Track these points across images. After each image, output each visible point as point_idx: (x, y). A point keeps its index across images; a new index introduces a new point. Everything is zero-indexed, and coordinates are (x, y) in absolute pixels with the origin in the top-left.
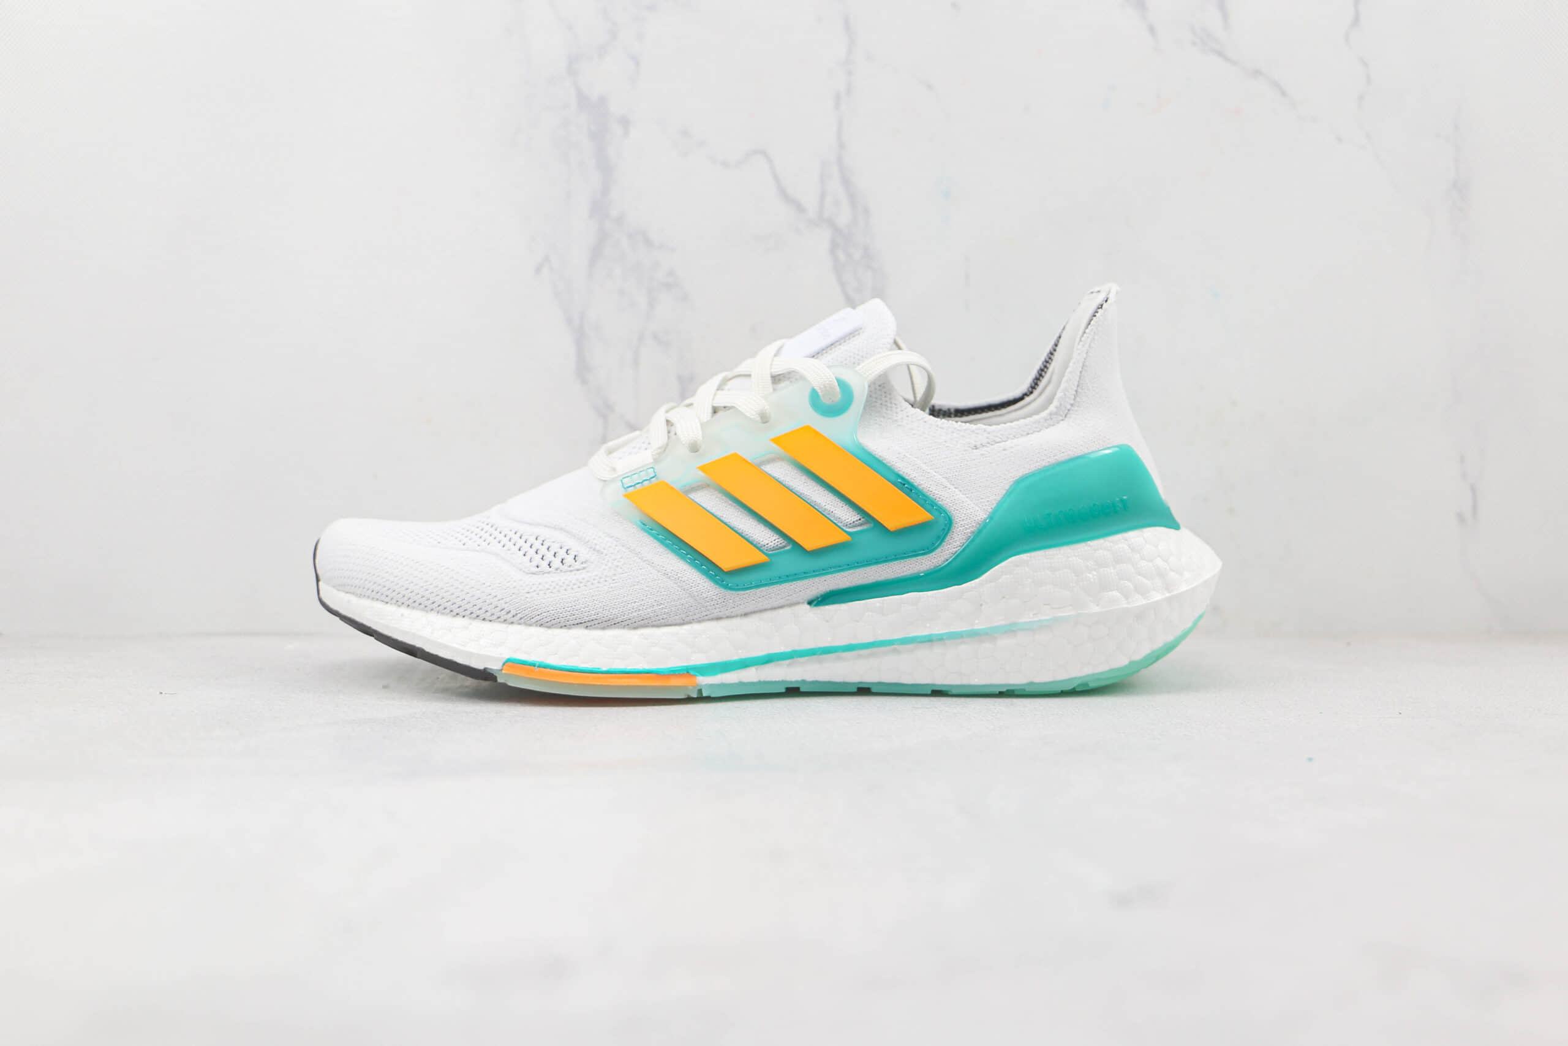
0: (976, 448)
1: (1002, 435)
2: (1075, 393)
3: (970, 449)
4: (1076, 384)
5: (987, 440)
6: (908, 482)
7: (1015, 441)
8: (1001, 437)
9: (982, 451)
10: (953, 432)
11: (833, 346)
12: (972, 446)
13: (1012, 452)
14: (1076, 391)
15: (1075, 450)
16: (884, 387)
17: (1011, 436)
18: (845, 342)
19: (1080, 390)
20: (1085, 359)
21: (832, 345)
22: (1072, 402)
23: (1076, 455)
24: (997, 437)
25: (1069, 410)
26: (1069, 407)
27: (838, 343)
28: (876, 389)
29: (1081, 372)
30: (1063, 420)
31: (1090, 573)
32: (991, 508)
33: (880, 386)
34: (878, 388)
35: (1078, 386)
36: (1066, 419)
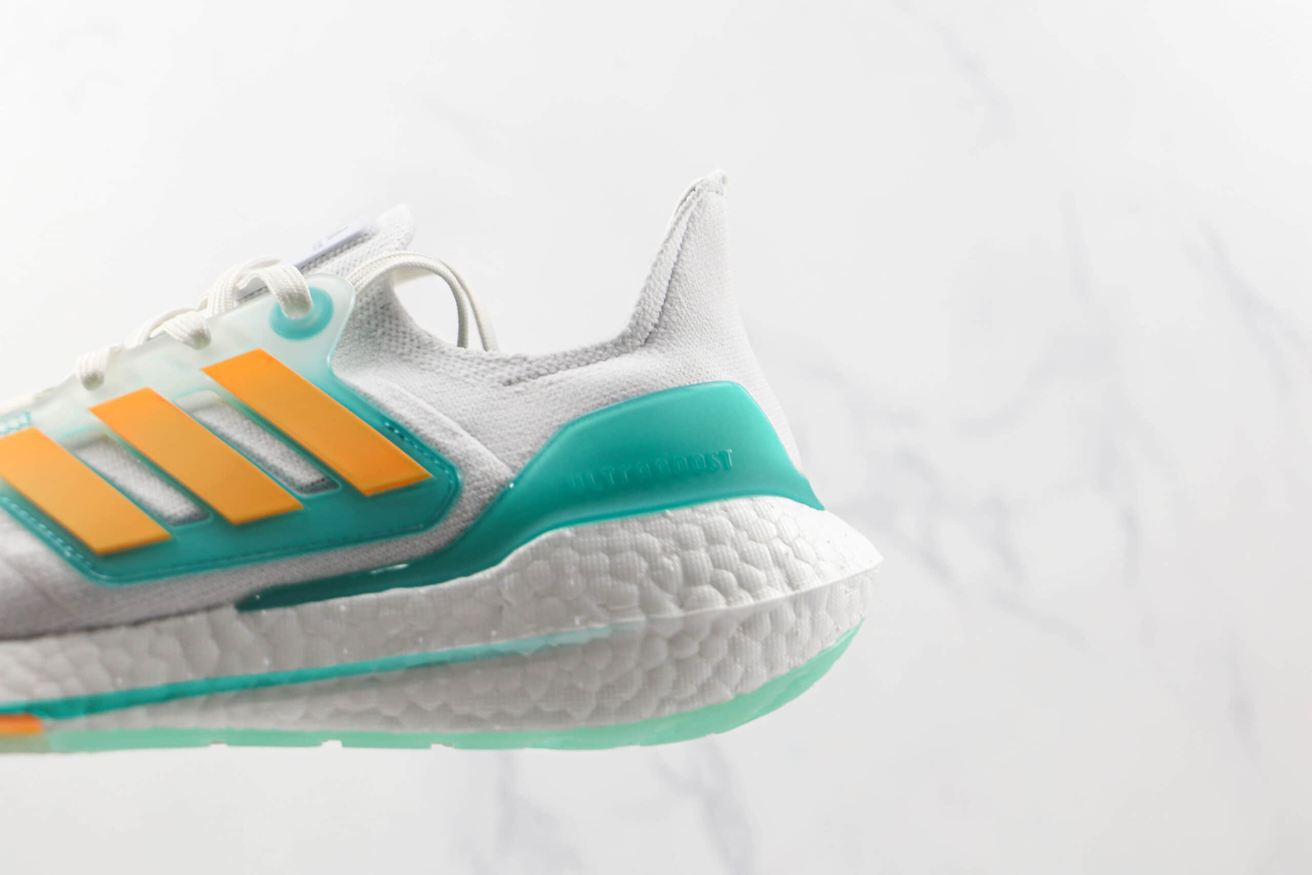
0: (510, 383)
1: (550, 365)
2: (661, 310)
3: (501, 385)
4: (663, 296)
5: (528, 372)
6: (399, 427)
7: (568, 373)
8: (548, 367)
9: (519, 387)
10: (479, 364)
11: (324, 258)
12: (504, 380)
13: (560, 387)
14: (663, 307)
15: (653, 383)
16: (388, 309)
17: (563, 366)
18: (342, 252)
19: (668, 306)
20: (675, 264)
21: (323, 255)
22: (657, 321)
23: (655, 389)
24: (542, 367)
25: (650, 333)
26: (651, 328)
27: (332, 253)
28: (376, 312)
29: (670, 282)
30: (641, 346)
31: (669, 558)
32: (524, 464)
33: (382, 308)
34: (379, 310)
35: (665, 301)
36: (648, 344)
